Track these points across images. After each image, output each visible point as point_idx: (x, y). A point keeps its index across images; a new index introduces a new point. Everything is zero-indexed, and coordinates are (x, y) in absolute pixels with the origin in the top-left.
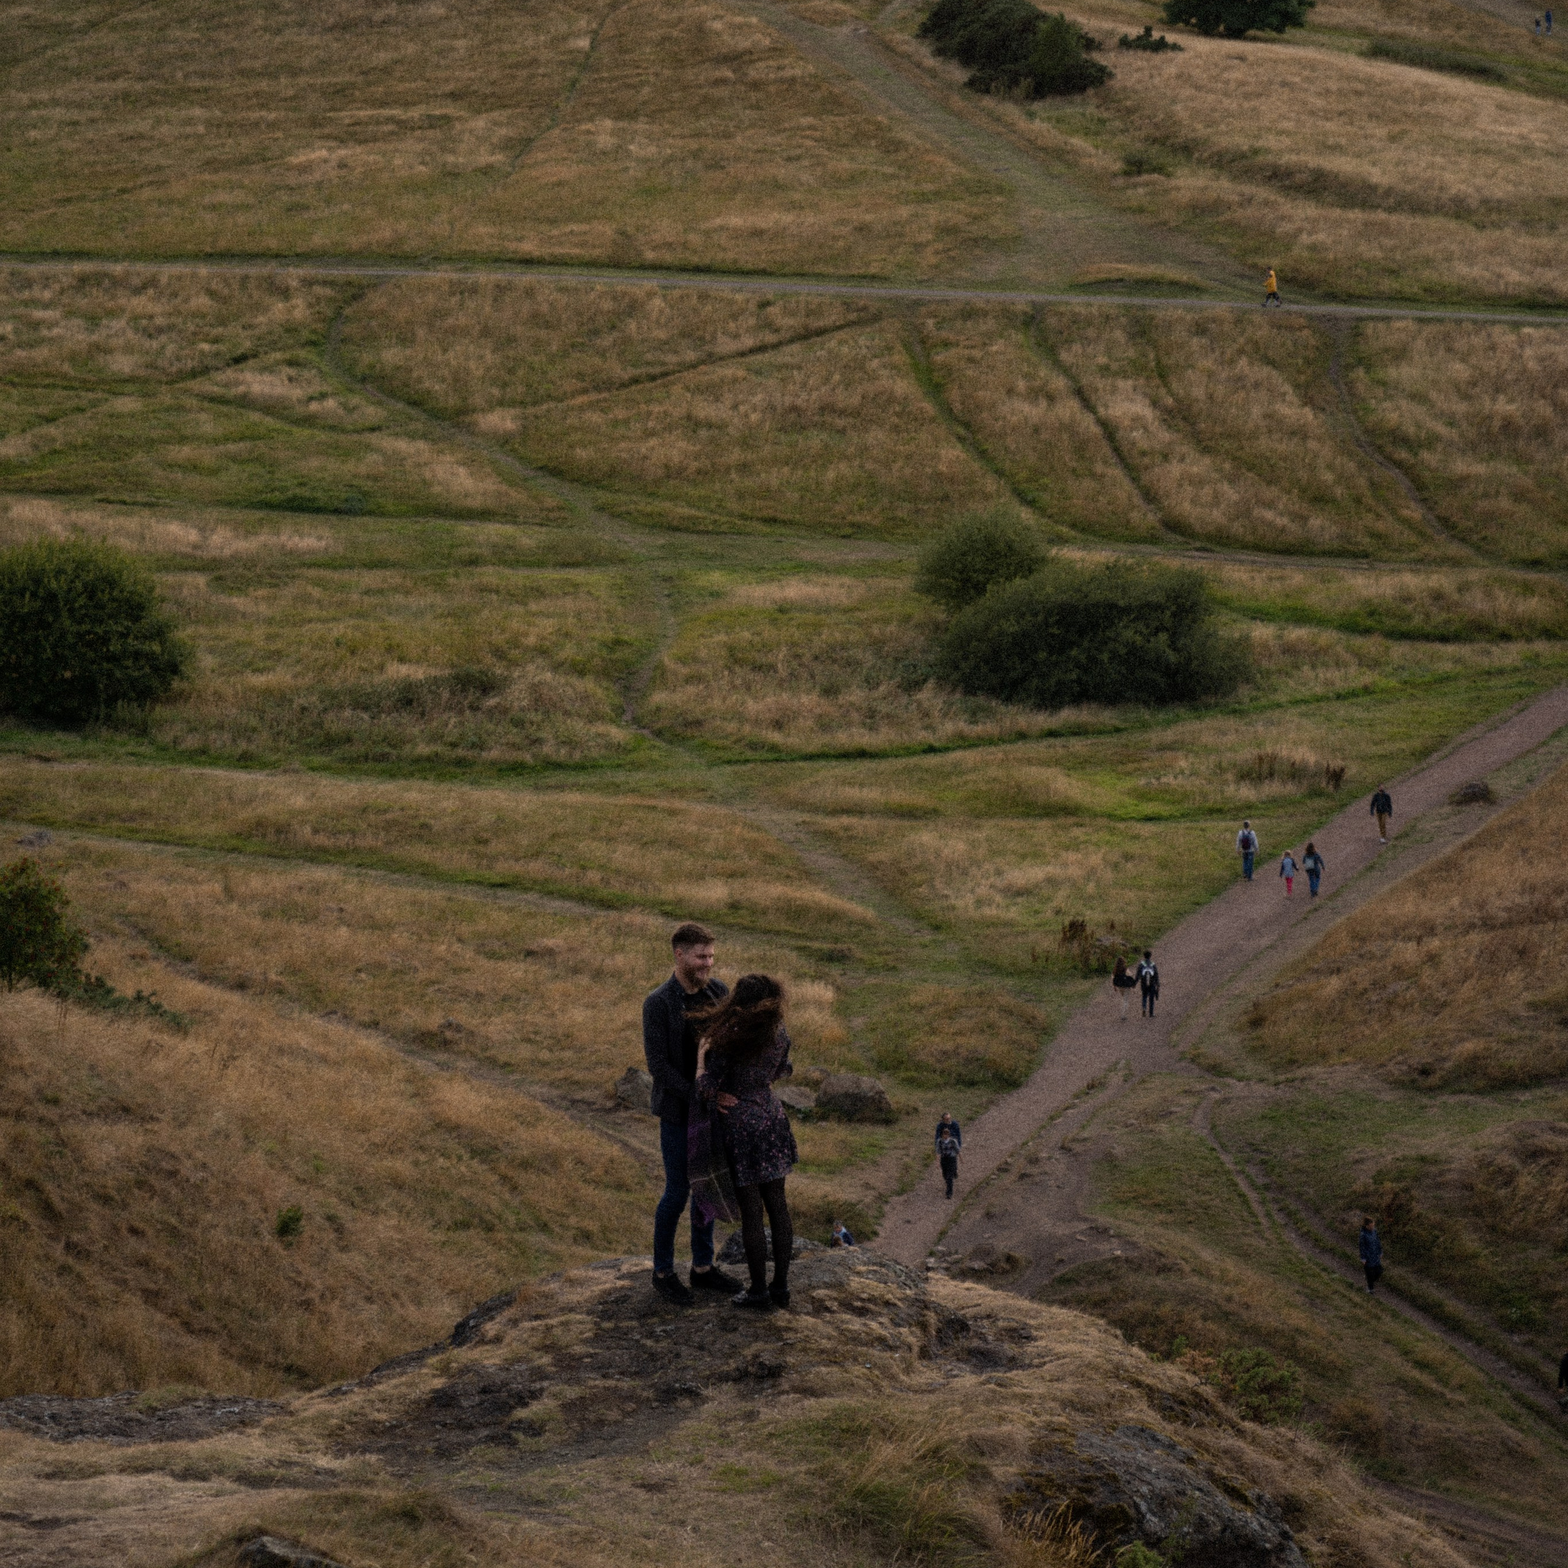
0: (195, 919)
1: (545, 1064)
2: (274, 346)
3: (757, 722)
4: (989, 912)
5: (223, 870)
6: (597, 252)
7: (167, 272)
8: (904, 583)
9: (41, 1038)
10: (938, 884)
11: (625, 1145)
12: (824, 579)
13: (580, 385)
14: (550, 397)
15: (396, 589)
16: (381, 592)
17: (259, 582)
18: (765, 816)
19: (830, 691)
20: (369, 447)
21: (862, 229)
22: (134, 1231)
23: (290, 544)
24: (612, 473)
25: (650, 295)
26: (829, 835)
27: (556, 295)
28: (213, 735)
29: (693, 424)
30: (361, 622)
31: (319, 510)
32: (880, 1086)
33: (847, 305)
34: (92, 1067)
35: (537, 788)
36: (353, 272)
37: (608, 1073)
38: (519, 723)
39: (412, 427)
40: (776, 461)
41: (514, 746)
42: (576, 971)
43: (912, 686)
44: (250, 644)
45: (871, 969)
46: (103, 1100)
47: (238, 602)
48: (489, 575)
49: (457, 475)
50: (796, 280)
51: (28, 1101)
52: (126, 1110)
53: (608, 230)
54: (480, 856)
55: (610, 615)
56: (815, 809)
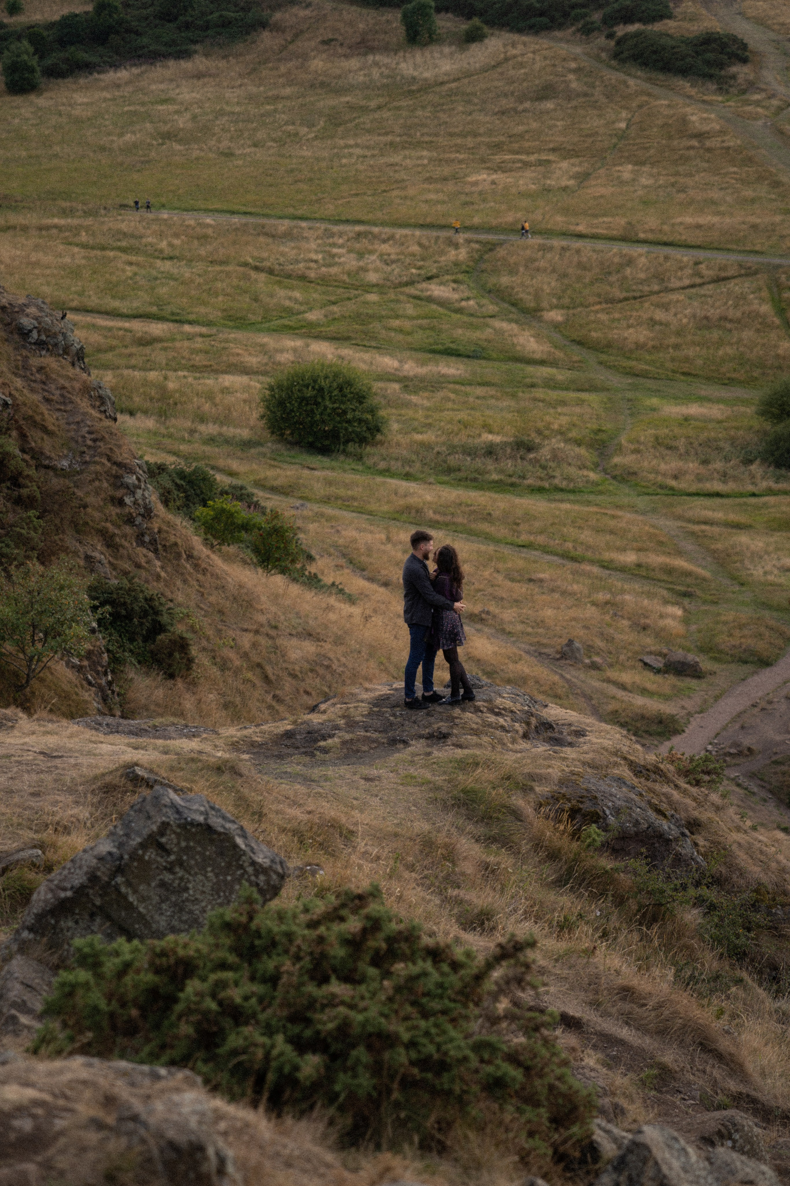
0: (369, 550)
1: (528, 634)
2: (447, 272)
3: (664, 475)
4: (770, 578)
5: (387, 528)
6: (615, 232)
7: (399, 232)
8: (750, 410)
9: (275, 598)
10: (747, 562)
11: (562, 676)
12: (710, 405)
13: (597, 299)
14: (581, 305)
15: (492, 397)
16: (484, 398)
17: (425, 389)
18: (662, 522)
19: (705, 462)
20: (487, 325)
21: (754, 227)
22: (307, 693)
23: (443, 372)
24: (609, 345)
25: (640, 255)
26: (693, 533)
27: (591, 253)
28: (393, 463)
29: (652, 323)
30: (473, 412)
31: (459, 355)
32: (697, 659)
33: (740, 266)
34: (297, 613)
35: (549, 500)
36: (491, 237)
37: (559, 640)
38: (544, 468)
39: (511, 316)
40: (694, 343)
41: (541, 479)
42: (553, 591)
43: (747, 462)
44: (416, 420)
45: (705, 602)
46: (300, 629)
47: (414, 398)
48: (539, 393)
49: (529, 341)
50: (715, 252)
51: (262, 625)
52: (310, 635)
53: (623, 221)
54: (514, 531)
55: (598, 417)
56: (689, 521)
